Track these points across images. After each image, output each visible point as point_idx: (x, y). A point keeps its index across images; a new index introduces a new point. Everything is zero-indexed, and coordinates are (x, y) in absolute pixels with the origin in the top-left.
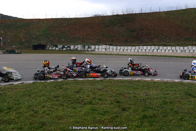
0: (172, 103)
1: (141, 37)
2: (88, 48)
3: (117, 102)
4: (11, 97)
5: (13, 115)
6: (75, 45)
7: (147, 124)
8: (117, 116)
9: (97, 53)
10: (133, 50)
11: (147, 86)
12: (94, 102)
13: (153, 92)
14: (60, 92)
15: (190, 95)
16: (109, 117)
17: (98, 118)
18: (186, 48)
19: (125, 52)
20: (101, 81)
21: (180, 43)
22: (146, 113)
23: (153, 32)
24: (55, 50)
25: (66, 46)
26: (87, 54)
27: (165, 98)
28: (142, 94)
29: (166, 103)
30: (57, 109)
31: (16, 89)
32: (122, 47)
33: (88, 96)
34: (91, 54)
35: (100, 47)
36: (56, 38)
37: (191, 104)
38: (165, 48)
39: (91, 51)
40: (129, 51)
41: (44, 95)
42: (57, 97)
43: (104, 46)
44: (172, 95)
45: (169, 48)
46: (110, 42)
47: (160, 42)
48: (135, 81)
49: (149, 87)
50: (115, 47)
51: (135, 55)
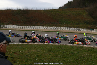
0: (41, 56)
1: (32, 21)
2: (3, 26)
9: (8, 29)
10: (27, 28)
11: (30, 47)
13: (32, 51)
15: (50, 51)
18: (52, 27)
19: (23, 29)
21: (50, 25)
22: (26, 63)
23: (37, 19)
26: (2, 29)
27: (38, 54)
28: (26, 52)
29: (38, 56)
32: (22, 26)
34: (4, 29)
35: (10, 26)
37: (50, 56)
38: (43, 27)
40: (25, 28)
43: (12, 26)
44: (42, 52)
45: (45, 27)
46: (16, 23)
50: (18, 26)
51: (28, 30)
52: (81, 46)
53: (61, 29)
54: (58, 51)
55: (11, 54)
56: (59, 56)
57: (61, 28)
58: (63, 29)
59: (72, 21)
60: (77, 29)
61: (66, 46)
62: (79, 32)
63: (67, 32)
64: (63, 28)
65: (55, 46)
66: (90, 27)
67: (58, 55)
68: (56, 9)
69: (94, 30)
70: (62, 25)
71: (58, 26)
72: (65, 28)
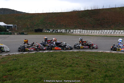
1: (103, 24)
2: (69, 31)
3: (88, 66)
4: (22, 61)
5: (23, 73)
6: (60, 30)
7: (108, 81)
8: (88, 75)
9: (74, 34)
10: (97, 33)
11: (107, 56)
12: (73, 65)
13: (111, 60)
14: (51, 59)
16: (83, 76)
17: (76, 76)
19: (93, 34)
20: (77, 52)
22: (107, 74)
23: (111, 21)
24: (48, 32)
25: (55, 30)
26: (68, 35)
27: (120, 64)
28: (104, 61)
29: (120, 67)
30: (50, 69)
31: (25, 56)
32: (91, 31)
33: (69, 62)
34: (71, 35)
35: (77, 30)
36: (49, 25)
38: (119, 31)
39: (71, 33)
40: (95, 33)
41: (42, 61)
42: (50, 62)
43: (79, 30)
45: (122, 31)
46: (83, 27)
47: (116, 27)
48: (100, 53)
49: (109, 57)
50: (86, 31)
51: (99, 36)
55: (86, 62)
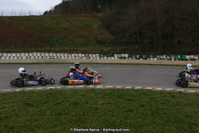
0: (7, 117)
15: (28, 105)
18: (31, 54)
21: (25, 50)
37: (28, 115)
38: (9, 55)
45: (14, 55)
47: (4, 48)
52: (92, 88)
53: (52, 58)
54: (46, 103)
56: (48, 112)
57: (51, 54)
58: (56, 58)
59: (73, 41)
60: (83, 55)
61: (62, 90)
62: (88, 61)
63: (64, 62)
64: (54, 55)
65: (39, 92)
66: (106, 51)
67: (46, 112)
68: (38, 15)
69: (113, 56)
70: (53, 49)
71: (45, 52)
72: (58, 54)
